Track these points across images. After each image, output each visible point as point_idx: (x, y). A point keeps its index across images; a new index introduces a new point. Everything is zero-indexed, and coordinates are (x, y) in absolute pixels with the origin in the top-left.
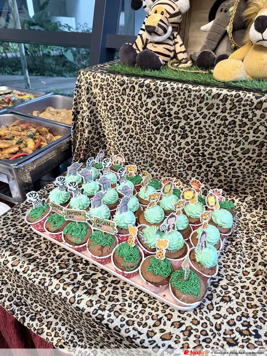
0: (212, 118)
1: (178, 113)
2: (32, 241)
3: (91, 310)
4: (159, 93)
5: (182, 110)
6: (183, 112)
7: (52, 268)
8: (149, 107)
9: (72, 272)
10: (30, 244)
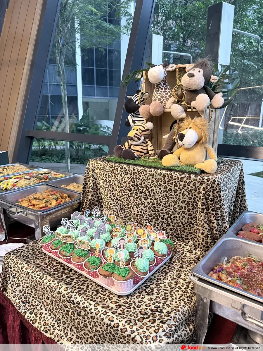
0: (159, 187)
1: (142, 184)
2: (41, 257)
3: (66, 292)
4: (130, 172)
5: (143, 182)
6: (144, 183)
7: (49, 271)
8: (126, 180)
9: (60, 274)
10: (39, 259)
